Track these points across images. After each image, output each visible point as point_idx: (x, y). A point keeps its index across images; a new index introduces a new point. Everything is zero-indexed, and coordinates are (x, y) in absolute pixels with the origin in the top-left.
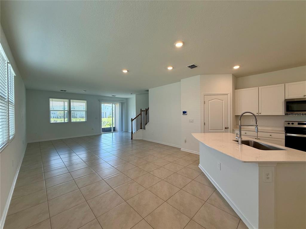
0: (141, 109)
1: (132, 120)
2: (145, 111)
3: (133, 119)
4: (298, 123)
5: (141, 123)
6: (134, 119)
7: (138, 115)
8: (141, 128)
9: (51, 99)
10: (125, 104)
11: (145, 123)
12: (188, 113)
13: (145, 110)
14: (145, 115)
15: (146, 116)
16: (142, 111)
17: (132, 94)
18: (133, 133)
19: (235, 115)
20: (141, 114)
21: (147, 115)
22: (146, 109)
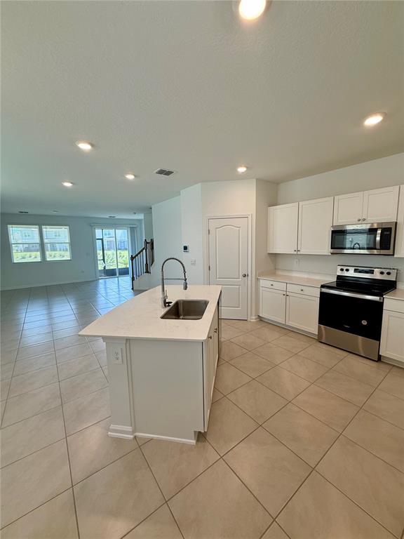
0: (145, 240)
1: (132, 258)
4: (355, 270)
5: (146, 263)
6: (135, 257)
7: (142, 251)
8: (147, 272)
9: (9, 226)
10: (138, 229)
12: (189, 249)
18: (135, 280)
19: (269, 254)
20: (145, 248)
22: (151, 240)
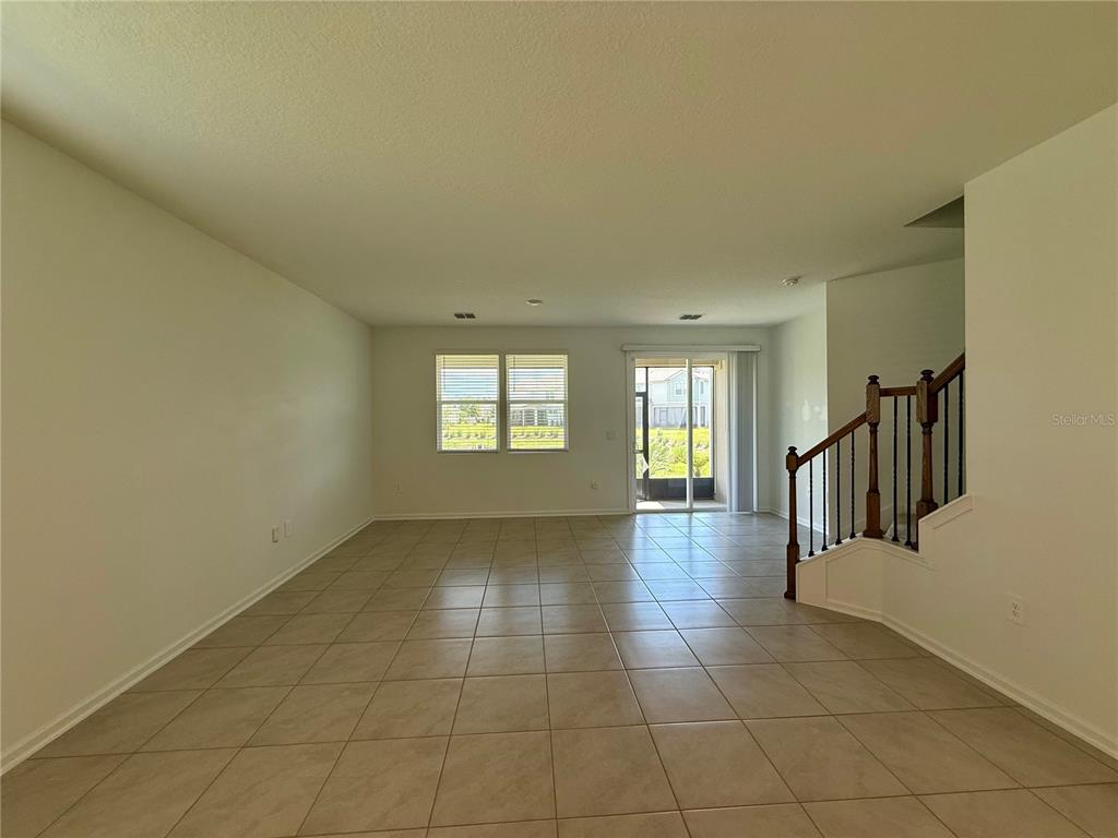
0: (874, 380)
1: (794, 461)
2: (909, 391)
3: (800, 453)
5: (874, 491)
6: (810, 456)
7: (850, 429)
8: (874, 531)
9: (440, 358)
10: (763, 360)
11: (917, 496)
13: (913, 379)
14: (917, 428)
15: (927, 432)
16: (886, 393)
17: (796, 280)
18: (804, 557)
20: (871, 419)
21: (938, 428)
22: (927, 374)
